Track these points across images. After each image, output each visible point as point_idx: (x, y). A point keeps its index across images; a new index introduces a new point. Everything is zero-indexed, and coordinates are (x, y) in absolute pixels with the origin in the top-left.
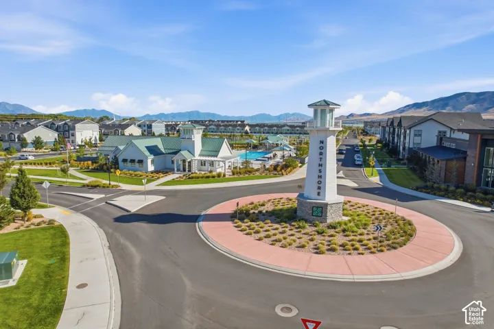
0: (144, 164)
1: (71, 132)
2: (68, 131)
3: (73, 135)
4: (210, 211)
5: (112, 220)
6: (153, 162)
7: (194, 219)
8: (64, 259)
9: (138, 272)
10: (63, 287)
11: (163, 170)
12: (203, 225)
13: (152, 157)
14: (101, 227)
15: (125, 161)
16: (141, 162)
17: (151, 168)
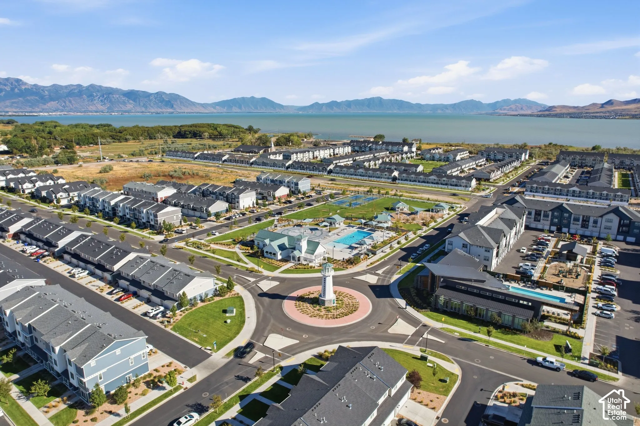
0: (276, 255)
1: (236, 200)
2: (234, 199)
3: (238, 202)
4: (291, 295)
5: (257, 295)
6: (281, 254)
7: (284, 298)
8: (244, 310)
9: (261, 315)
10: (244, 317)
11: (285, 260)
12: (285, 301)
13: (280, 252)
14: (253, 298)
15: (267, 252)
16: (274, 254)
17: (280, 257)
